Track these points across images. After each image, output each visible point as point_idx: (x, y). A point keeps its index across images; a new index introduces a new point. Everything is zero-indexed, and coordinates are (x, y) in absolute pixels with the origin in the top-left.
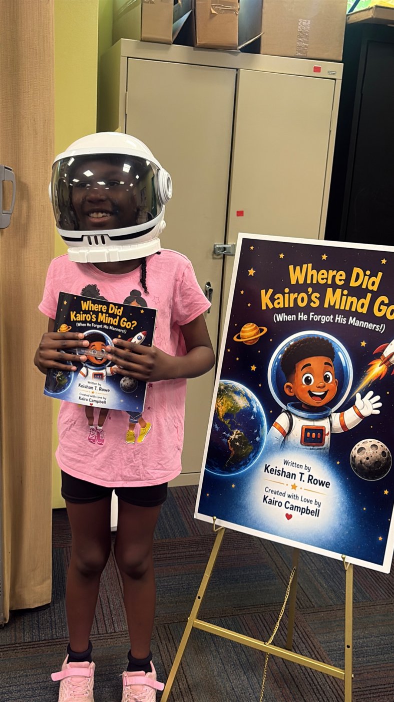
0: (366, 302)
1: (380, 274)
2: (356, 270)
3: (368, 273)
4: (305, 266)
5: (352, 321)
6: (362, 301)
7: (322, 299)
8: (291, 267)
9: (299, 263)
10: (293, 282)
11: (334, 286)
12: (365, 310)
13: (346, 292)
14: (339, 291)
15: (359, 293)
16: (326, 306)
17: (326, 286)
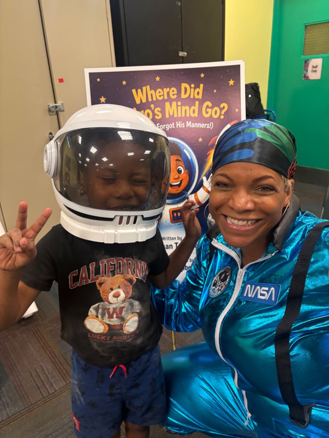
0: (196, 108)
1: (202, 85)
2: (184, 85)
3: (193, 86)
4: (144, 88)
5: (189, 124)
6: (193, 108)
7: (163, 112)
8: (134, 91)
9: (139, 87)
10: (138, 102)
11: (170, 100)
12: (196, 115)
13: (179, 103)
14: (174, 103)
15: (190, 102)
16: (167, 116)
17: (164, 101)
